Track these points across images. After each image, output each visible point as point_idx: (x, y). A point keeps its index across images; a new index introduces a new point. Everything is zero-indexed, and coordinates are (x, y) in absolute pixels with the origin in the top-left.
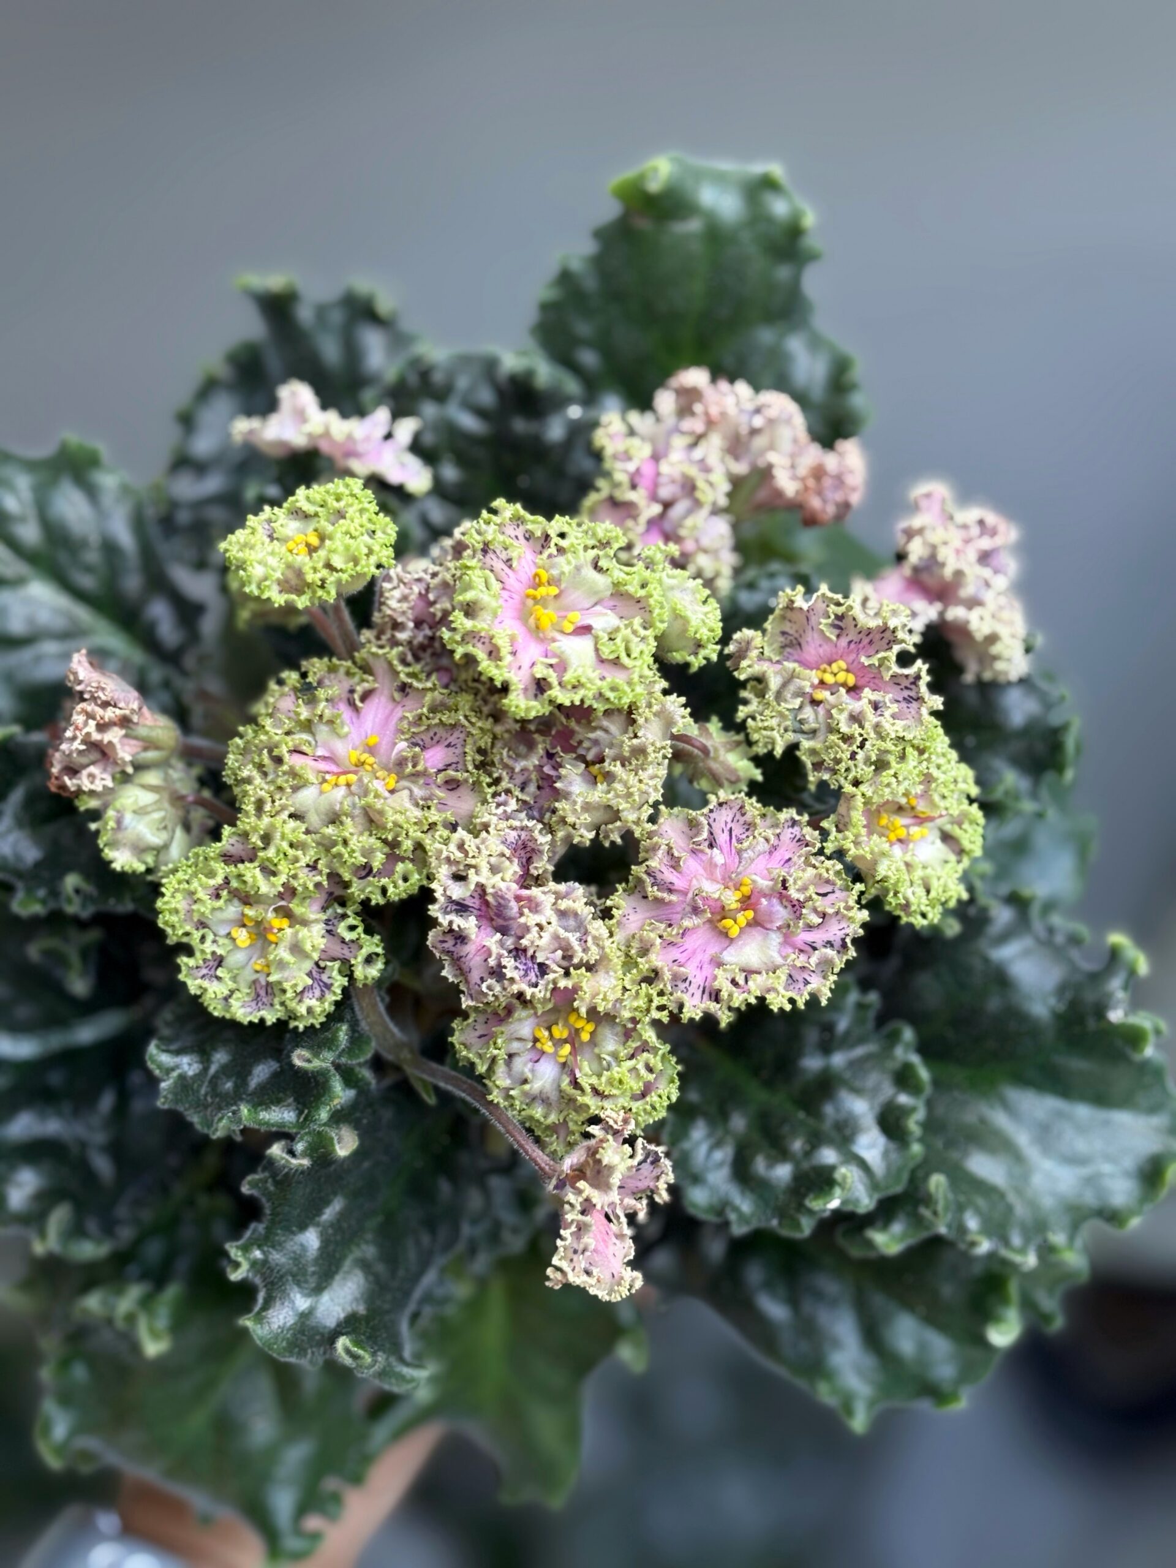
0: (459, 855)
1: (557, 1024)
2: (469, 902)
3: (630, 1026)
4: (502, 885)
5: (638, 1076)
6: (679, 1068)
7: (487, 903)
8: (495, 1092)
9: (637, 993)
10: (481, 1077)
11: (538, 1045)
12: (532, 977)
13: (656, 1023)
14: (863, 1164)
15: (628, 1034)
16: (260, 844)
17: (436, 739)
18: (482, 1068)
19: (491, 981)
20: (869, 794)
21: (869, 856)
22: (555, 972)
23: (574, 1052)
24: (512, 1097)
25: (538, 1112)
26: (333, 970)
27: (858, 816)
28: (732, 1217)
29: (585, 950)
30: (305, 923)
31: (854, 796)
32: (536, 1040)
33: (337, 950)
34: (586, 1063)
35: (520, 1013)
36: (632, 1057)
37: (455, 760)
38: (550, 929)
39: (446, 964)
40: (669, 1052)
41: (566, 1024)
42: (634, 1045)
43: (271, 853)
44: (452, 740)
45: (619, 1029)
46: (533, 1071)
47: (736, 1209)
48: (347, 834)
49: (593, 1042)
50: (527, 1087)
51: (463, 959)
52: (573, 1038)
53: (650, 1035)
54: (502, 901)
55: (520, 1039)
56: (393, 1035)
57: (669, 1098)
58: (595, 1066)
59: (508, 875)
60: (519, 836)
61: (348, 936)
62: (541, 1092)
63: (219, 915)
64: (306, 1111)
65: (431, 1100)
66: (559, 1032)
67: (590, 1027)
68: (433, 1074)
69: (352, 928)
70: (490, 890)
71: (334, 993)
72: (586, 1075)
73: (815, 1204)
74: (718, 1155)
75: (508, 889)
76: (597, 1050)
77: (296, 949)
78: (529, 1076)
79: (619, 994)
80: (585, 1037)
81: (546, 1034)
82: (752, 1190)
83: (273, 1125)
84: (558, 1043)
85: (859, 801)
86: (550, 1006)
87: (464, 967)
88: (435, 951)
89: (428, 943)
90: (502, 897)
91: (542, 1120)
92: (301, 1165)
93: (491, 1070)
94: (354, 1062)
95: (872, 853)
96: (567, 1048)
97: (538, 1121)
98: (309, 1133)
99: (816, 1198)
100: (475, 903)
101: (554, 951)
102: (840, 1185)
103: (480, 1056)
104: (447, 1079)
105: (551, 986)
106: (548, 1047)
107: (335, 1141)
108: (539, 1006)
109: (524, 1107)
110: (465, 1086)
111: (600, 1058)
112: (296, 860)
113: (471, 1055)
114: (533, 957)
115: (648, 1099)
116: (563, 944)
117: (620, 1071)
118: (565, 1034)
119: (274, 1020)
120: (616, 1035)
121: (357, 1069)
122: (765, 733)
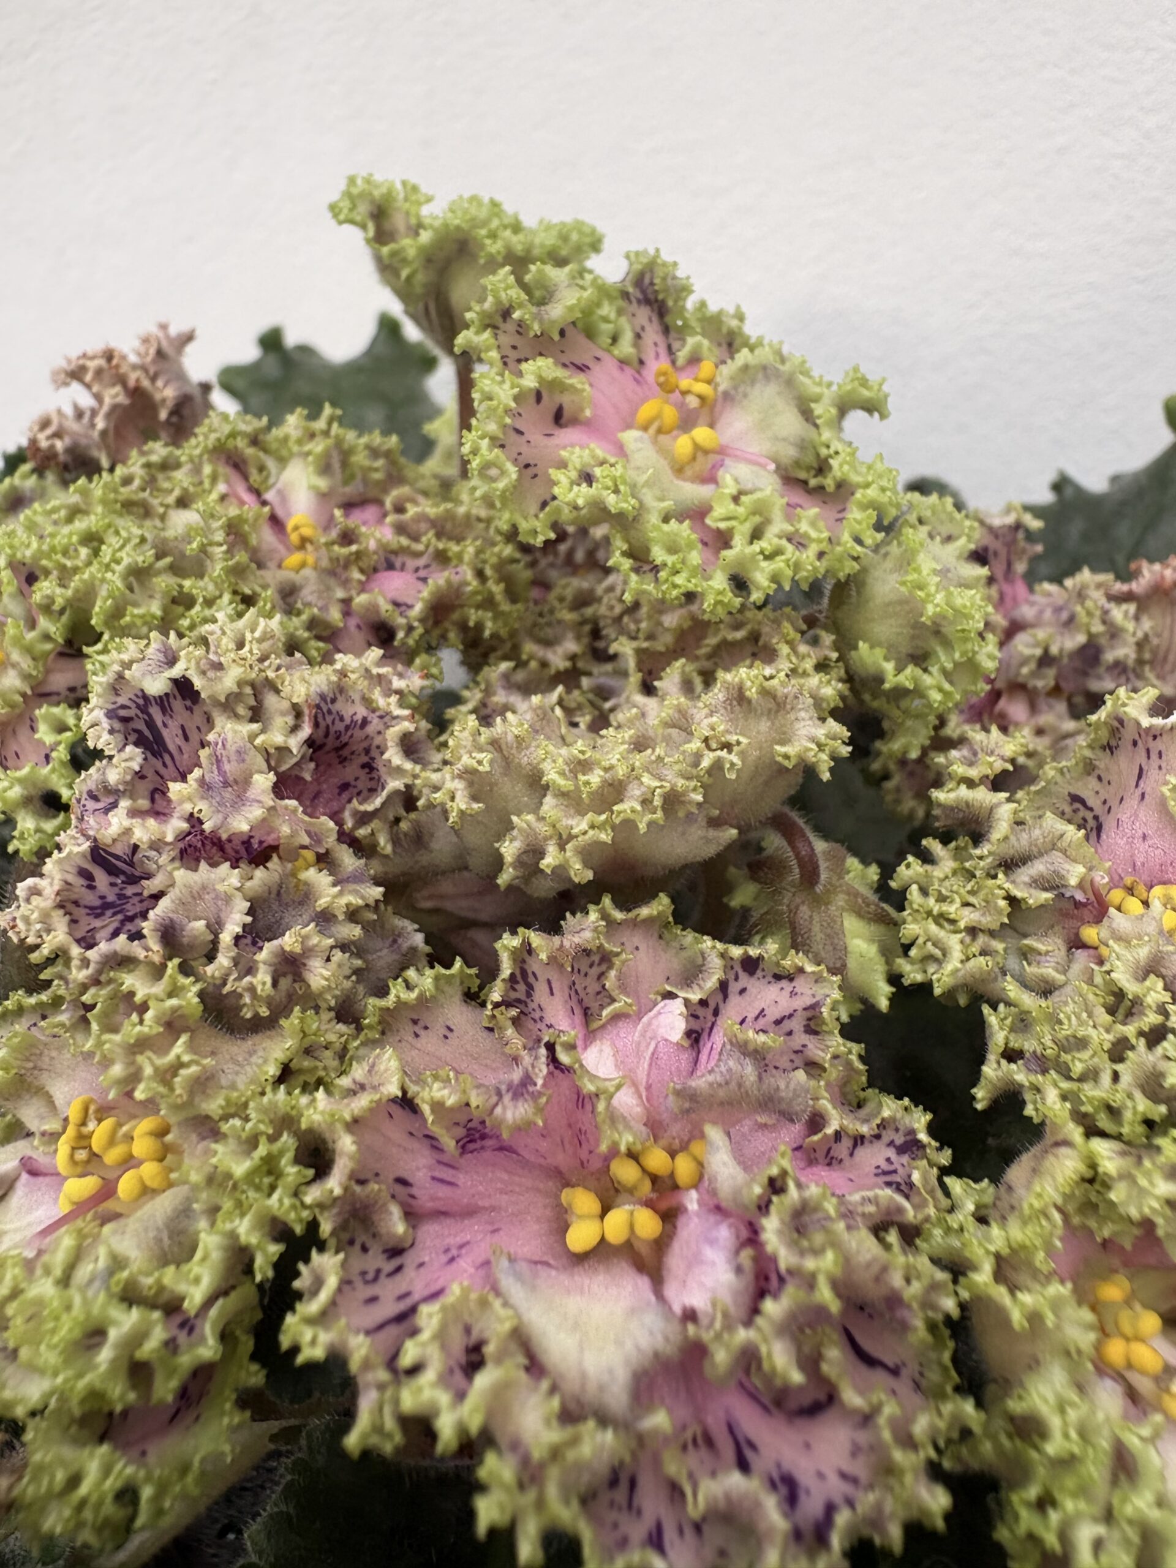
122: (933, 928)
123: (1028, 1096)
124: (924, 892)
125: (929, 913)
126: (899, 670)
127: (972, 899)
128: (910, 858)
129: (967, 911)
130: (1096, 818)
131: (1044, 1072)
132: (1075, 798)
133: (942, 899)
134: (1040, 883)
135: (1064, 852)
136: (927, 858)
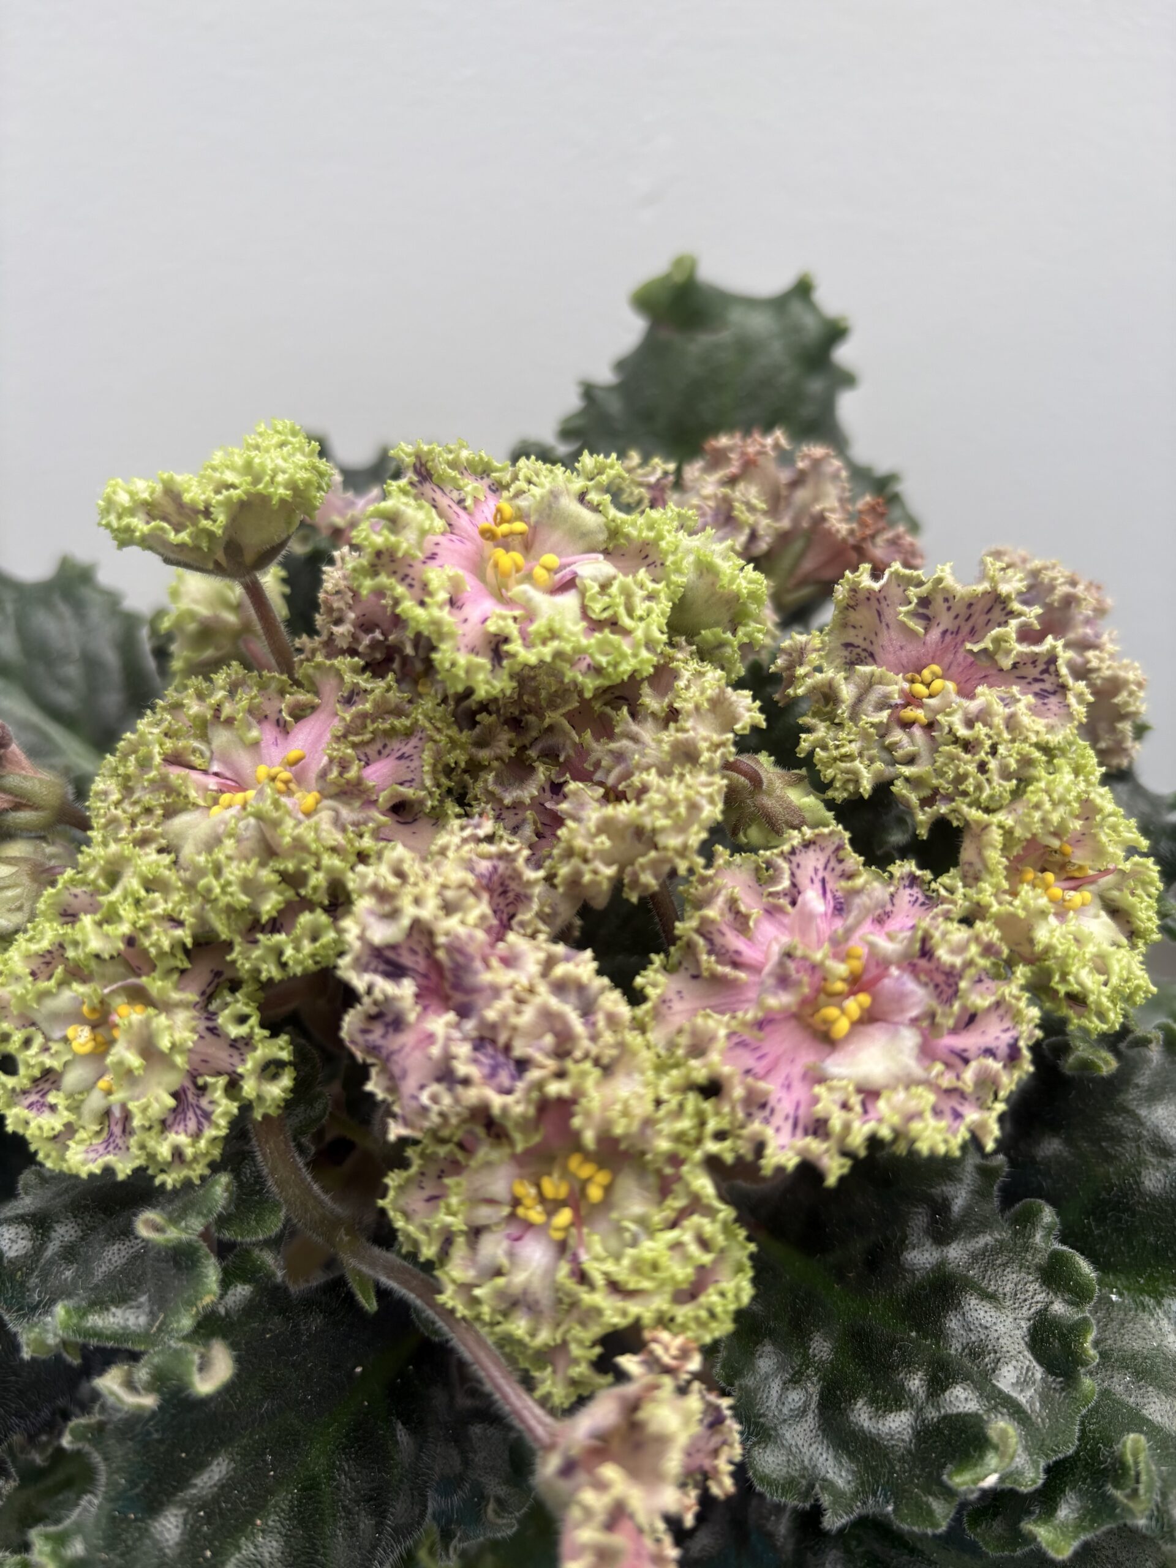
0: (394, 881)
1: (549, 1174)
2: (407, 960)
3: (668, 1171)
4: (462, 931)
5: (687, 1258)
6: (752, 1247)
7: (437, 965)
8: (450, 1289)
9: (681, 1106)
10: (429, 1266)
11: (520, 1211)
12: (504, 1078)
13: (713, 1164)
14: (1016, 1412)
15: (664, 1189)
16: (101, 882)
17: (386, 752)
18: (428, 1252)
19: (435, 1088)
20: (1010, 822)
21: (1022, 914)
22: (541, 1067)
23: (578, 1221)
24: (475, 1301)
25: (519, 1327)
26: (215, 1090)
27: (995, 856)
28: (826, 1500)
29: (594, 1038)
30: (165, 1006)
31: (986, 827)
32: (516, 1202)
33: (222, 1056)
34: (596, 1238)
35: (485, 1152)
36: (673, 1225)
37: (409, 777)
38: (537, 1000)
39: (374, 1071)
40: (736, 1220)
41: (566, 1174)
42: (679, 1203)
43: (115, 895)
44: (407, 749)
45: (652, 1180)
46: (511, 1255)
47: (828, 1485)
48: (221, 857)
49: (607, 1203)
50: (500, 1281)
51: (395, 1057)
52: (576, 1199)
53: (704, 1185)
54: (460, 959)
55: (491, 1201)
56: (321, 1203)
57: (737, 1297)
58: (613, 1243)
59: (473, 917)
60: (495, 868)
61: (235, 1031)
62: (525, 1292)
63: (51, 1004)
64: (162, 1316)
65: (371, 1305)
66: (553, 1187)
67: (602, 1178)
68: (373, 1264)
69: (242, 1019)
70: (441, 940)
71: (217, 1126)
72: (597, 1259)
73: (961, 1481)
74: (795, 1397)
75: (471, 937)
76: (614, 1215)
77: (148, 1050)
78: (504, 1261)
79: (649, 1107)
80: (595, 1193)
81: (533, 1191)
82: (852, 1456)
83: (109, 1338)
84: (552, 1207)
85: (996, 836)
86: (536, 1139)
87: (396, 1070)
88: (353, 1049)
89: (344, 1034)
90: (460, 951)
91: (527, 1339)
92: (140, 1407)
93: (444, 1254)
94: (248, 1239)
95: (1025, 907)
96: (564, 1216)
97: (520, 1342)
98: (162, 1352)
99: (960, 1470)
100: (418, 962)
101: (540, 1037)
102: (996, 1448)
103: (426, 1230)
104: (390, 1271)
105: (535, 1095)
106: (536, 1215)
107: (195, 1369)
108: (517, 1136)
109: (499, 1318)
110: (415, 1283)
111: (620, 1230)
112: (153, 905)
113: (411, 1228)
114: (507, 1048)
115: (702, 1299)
116: (559, 1027)
117: (653, 1247)
118: (563, 1191)
119: (129, 1172)
120: (647, 1188)
121: (256, 1252)
122: (843, 765)
123: (951, 817)
124: (825, 748)
125: (835, 759)
126: (734, 633)
127: (852, 737)
128: (803, 736)
129: (853, 745)
130: (864, 650)
131: (953, 800)
132: (847, 645)
133: (837, 747)
134: (881, 706)
135: (880, 683)
136: (809, 730)
